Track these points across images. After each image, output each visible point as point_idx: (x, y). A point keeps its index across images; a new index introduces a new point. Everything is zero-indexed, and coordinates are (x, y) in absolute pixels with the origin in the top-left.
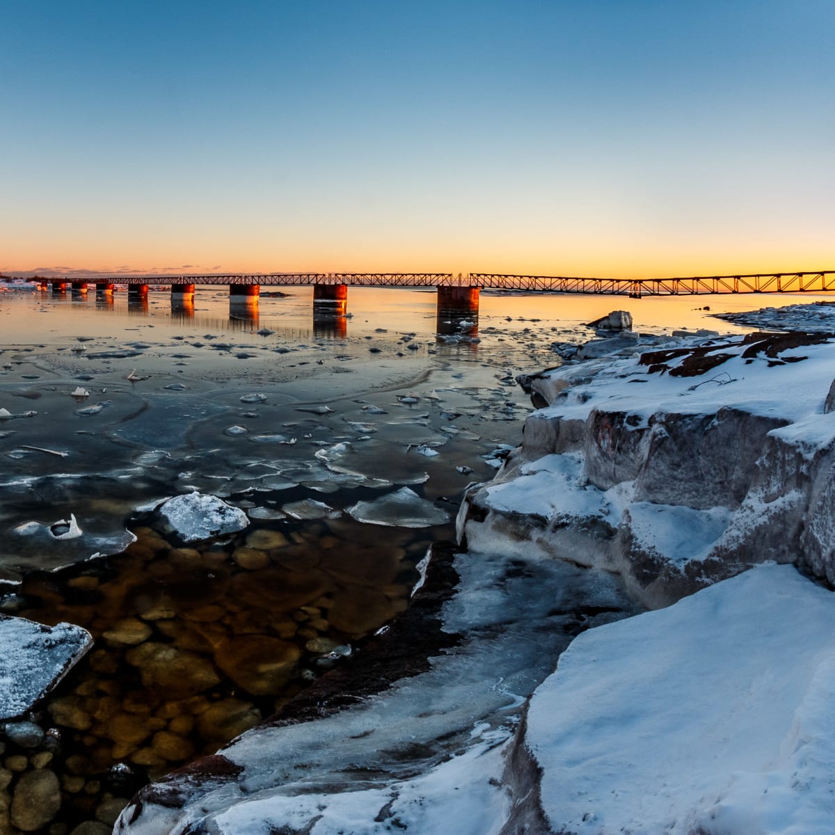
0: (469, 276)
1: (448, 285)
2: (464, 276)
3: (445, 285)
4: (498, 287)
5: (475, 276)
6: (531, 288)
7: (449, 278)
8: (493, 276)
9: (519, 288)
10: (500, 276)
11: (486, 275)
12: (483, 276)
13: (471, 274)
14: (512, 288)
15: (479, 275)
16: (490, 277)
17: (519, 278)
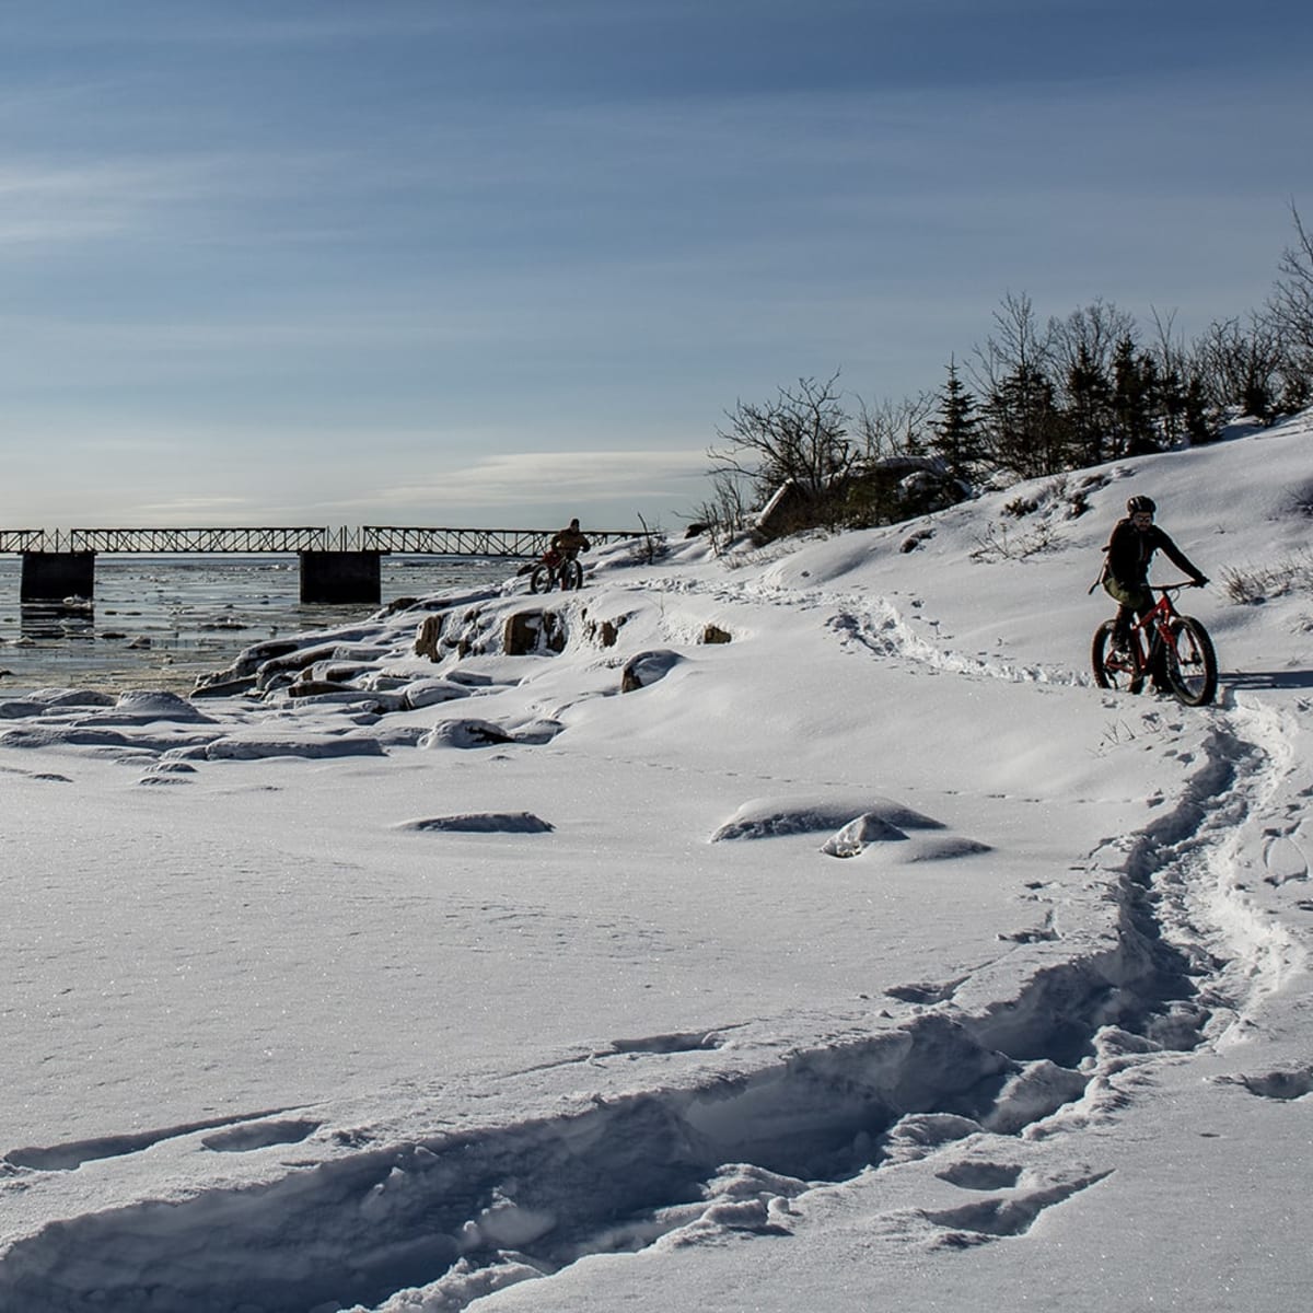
0: (362, 531)
1: (320, 549)
2: (352, 531)
3: (314, 550)
4: (418, 551)
5: (373, 530)
6: (479, 551)
7: (321, 537)
8: (407, 530)
9: (458, 553)
10: (420, 530)
11: (394, 530)
12: (388, 532)
13: (366, 529)
14: (445, 552)
15: (379, 530)
16: (401, 532)
17: (457, 534)
